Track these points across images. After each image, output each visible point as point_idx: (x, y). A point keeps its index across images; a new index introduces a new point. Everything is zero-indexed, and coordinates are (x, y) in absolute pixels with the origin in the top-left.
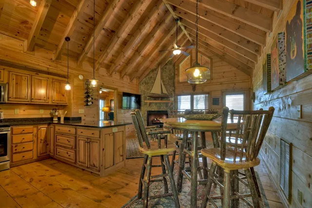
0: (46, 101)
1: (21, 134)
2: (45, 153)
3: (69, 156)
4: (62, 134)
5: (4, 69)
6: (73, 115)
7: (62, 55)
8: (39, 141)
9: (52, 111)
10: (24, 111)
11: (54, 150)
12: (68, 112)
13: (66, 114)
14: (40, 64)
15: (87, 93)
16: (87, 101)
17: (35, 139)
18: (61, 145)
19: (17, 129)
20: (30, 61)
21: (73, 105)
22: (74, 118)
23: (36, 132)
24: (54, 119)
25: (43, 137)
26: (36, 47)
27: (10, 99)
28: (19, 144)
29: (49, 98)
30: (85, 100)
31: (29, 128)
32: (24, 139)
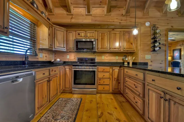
0: (119, 50)
1: (103, 72)
2: (117, 89)
3: (136, 102)
4: (130, 77)
5: (96, 31)
6: (140, 60)
7: (131, 9)
8: (114, 79)
9: (123, 57)
10: (107, 57)
11: (123, 89)
12: (135, 58)
13: (134, 60)
14: (115, 21)
15: (154, 38)
16: (154, 46)
17: (111, 77)
18: (129, 87)
19: (101, 68)
20: (108, 20)
21: (140, 52)
22: (140, 63)
23: (111, 72)
24: (125, 64)
25: (116, 76)
26: (112, 9)
27: (99, 49)
28: (101, 79)
29: (121, 47)
30: (152, 45)
31: (107, 68)
32: (104, 76)
